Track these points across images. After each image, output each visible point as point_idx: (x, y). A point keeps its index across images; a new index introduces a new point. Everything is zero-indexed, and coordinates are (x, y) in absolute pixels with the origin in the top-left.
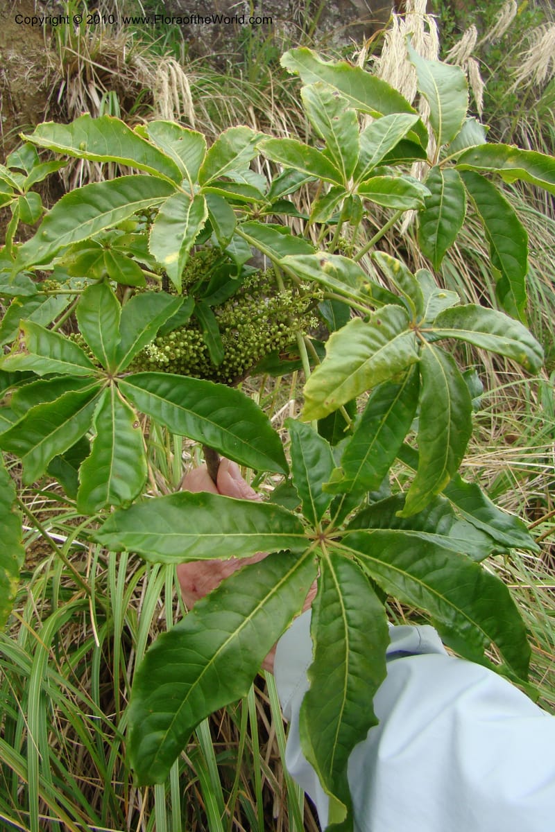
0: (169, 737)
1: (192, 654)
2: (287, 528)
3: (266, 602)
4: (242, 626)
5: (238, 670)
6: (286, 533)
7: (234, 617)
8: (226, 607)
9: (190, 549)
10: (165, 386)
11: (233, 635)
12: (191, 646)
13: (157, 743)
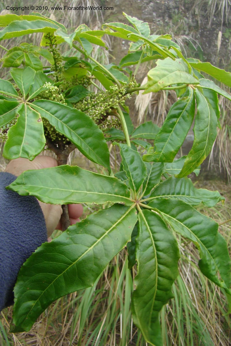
0: (37, 304)
1: (62, 257)
2: (122, 193)
3: (109, 232)
4: (95, 244)
5: (90, 270)
6: (121, 195)
7: (91, 238)
8: (86, 232)
9: (67, 197)
10: (55, 109)
11: (90, 249)
12: (63, 253)
13: (29, 308)
